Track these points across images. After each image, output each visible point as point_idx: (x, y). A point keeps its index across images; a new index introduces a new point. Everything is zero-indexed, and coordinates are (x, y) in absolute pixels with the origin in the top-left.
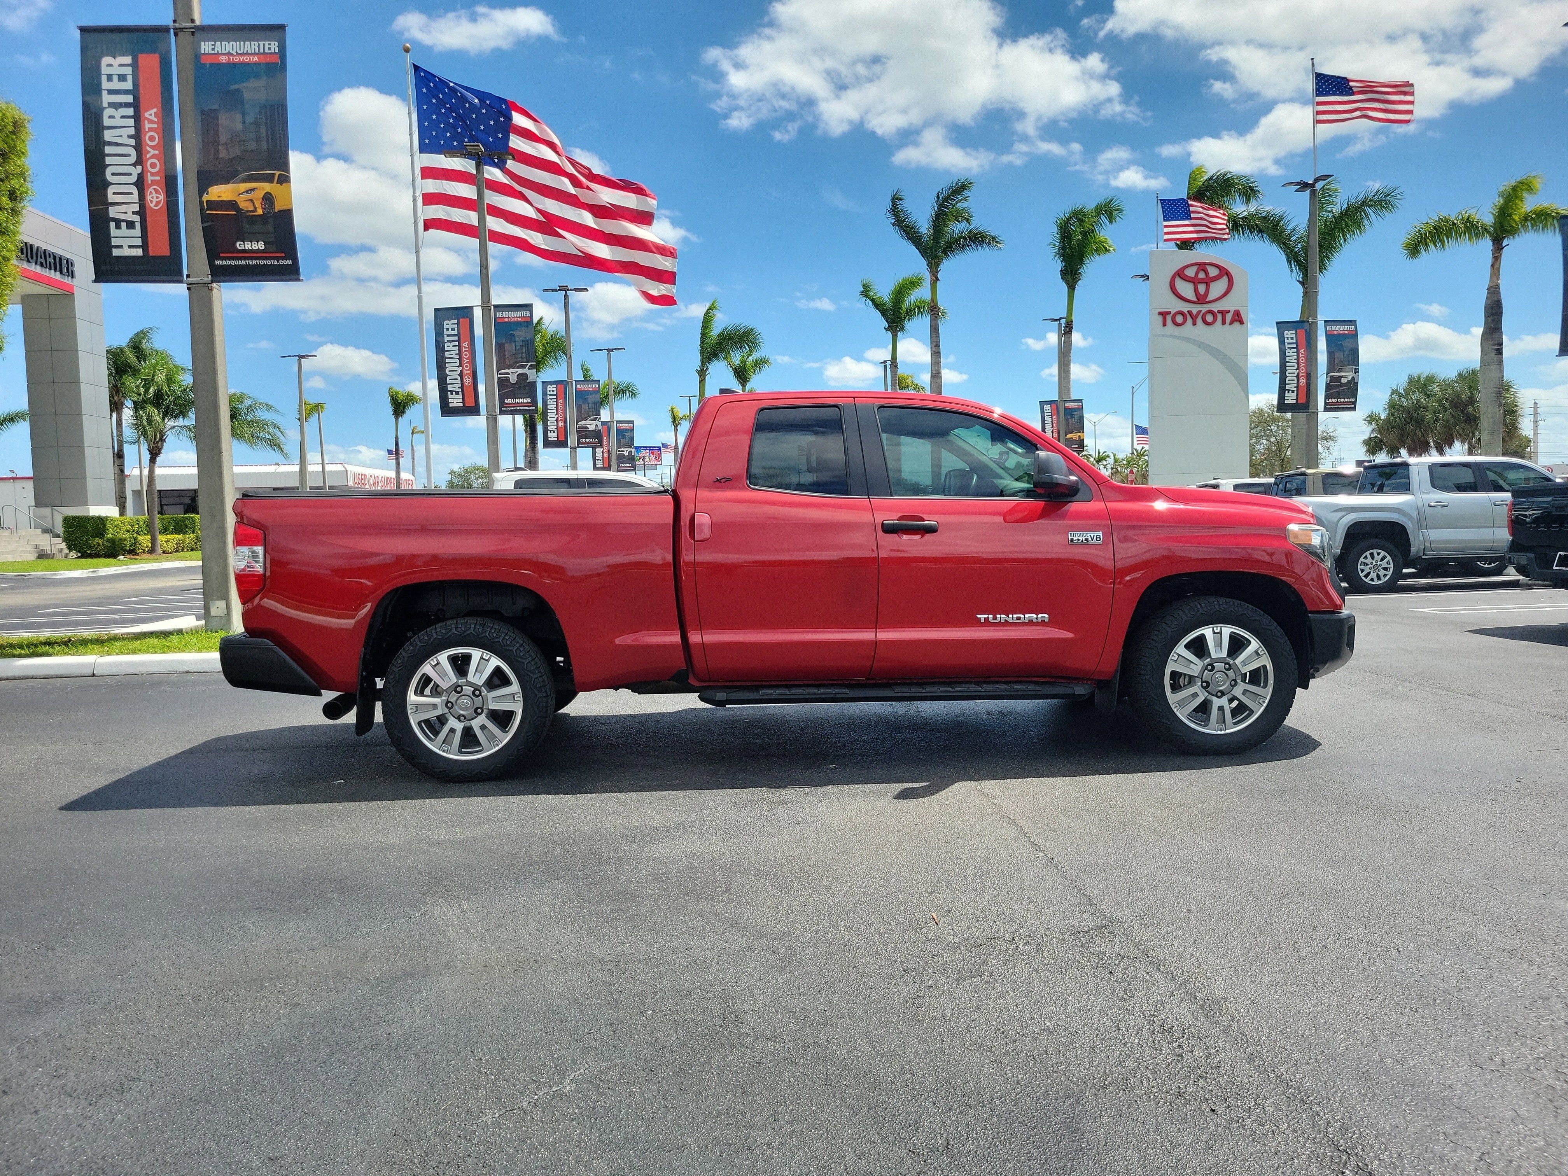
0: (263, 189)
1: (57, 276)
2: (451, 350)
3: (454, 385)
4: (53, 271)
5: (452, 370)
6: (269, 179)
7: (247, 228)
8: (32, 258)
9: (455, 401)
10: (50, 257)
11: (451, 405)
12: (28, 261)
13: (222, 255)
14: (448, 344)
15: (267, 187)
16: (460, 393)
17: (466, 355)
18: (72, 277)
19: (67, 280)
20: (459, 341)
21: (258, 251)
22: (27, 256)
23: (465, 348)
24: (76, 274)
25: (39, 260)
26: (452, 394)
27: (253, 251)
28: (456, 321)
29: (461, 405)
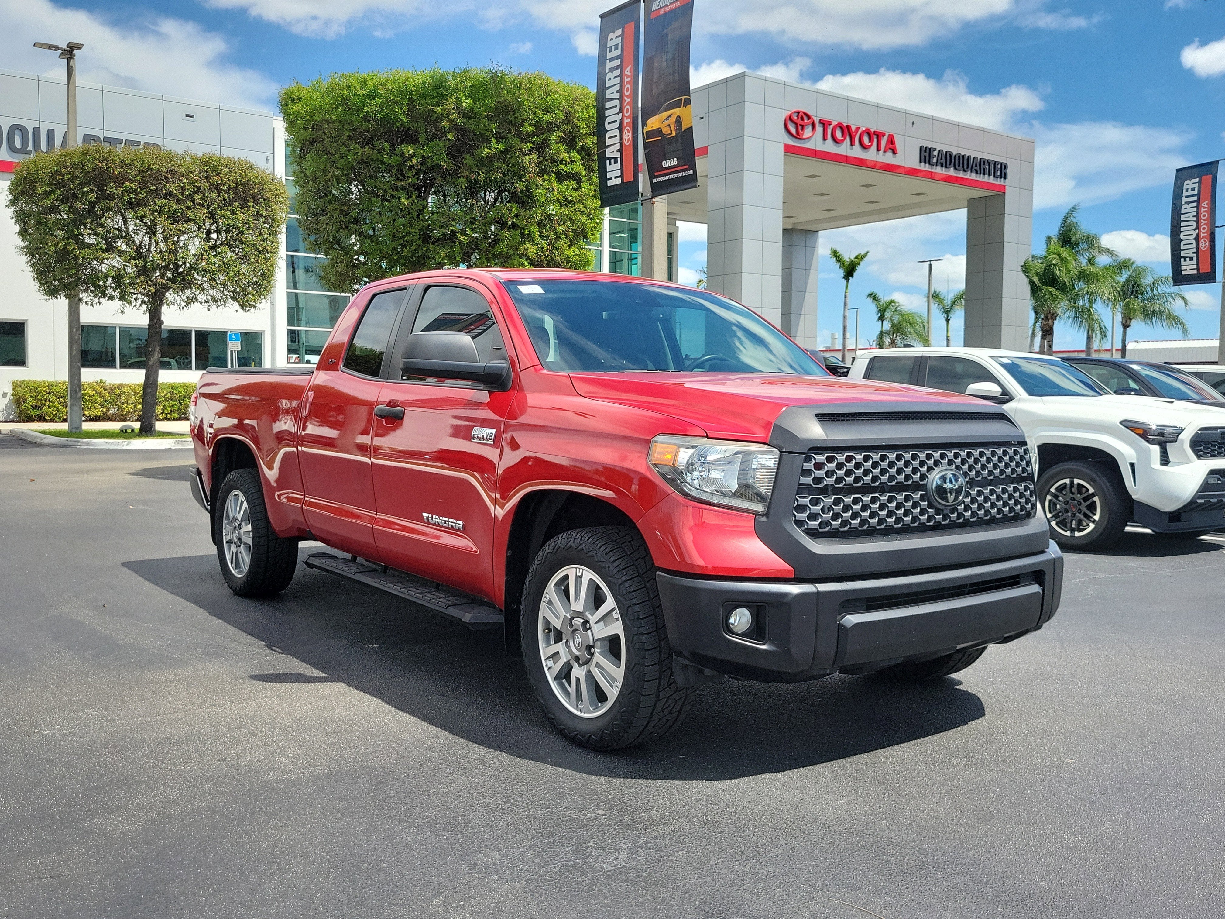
0: (676, 113)
1: (991, 180)
2: (1188, 211)
3: (1188, 250)
4: (986, 176)
5: (1188, 234)
6: (678, 105)
7: (668, 149)
8: (968, 168)
9: (1188, 268)
10: (984, 164)
11: (1183, 273)
12: (964, 171)
13: (656, 174)
14: (1186, 206)
15: (677, 111)
16: (1195, 259)
17: (1204, 216)
18: (1005, 178)
19: (1000, 182)
20: (1198, 201)
21: (675, 166)
22: (963, 167)
23: (1205, 208)
24: (1009, 176)
25: (974, 168)
26: (1185, 260)
27: (672, 167)
28: (1197, 180)
29: (1195, 272)
